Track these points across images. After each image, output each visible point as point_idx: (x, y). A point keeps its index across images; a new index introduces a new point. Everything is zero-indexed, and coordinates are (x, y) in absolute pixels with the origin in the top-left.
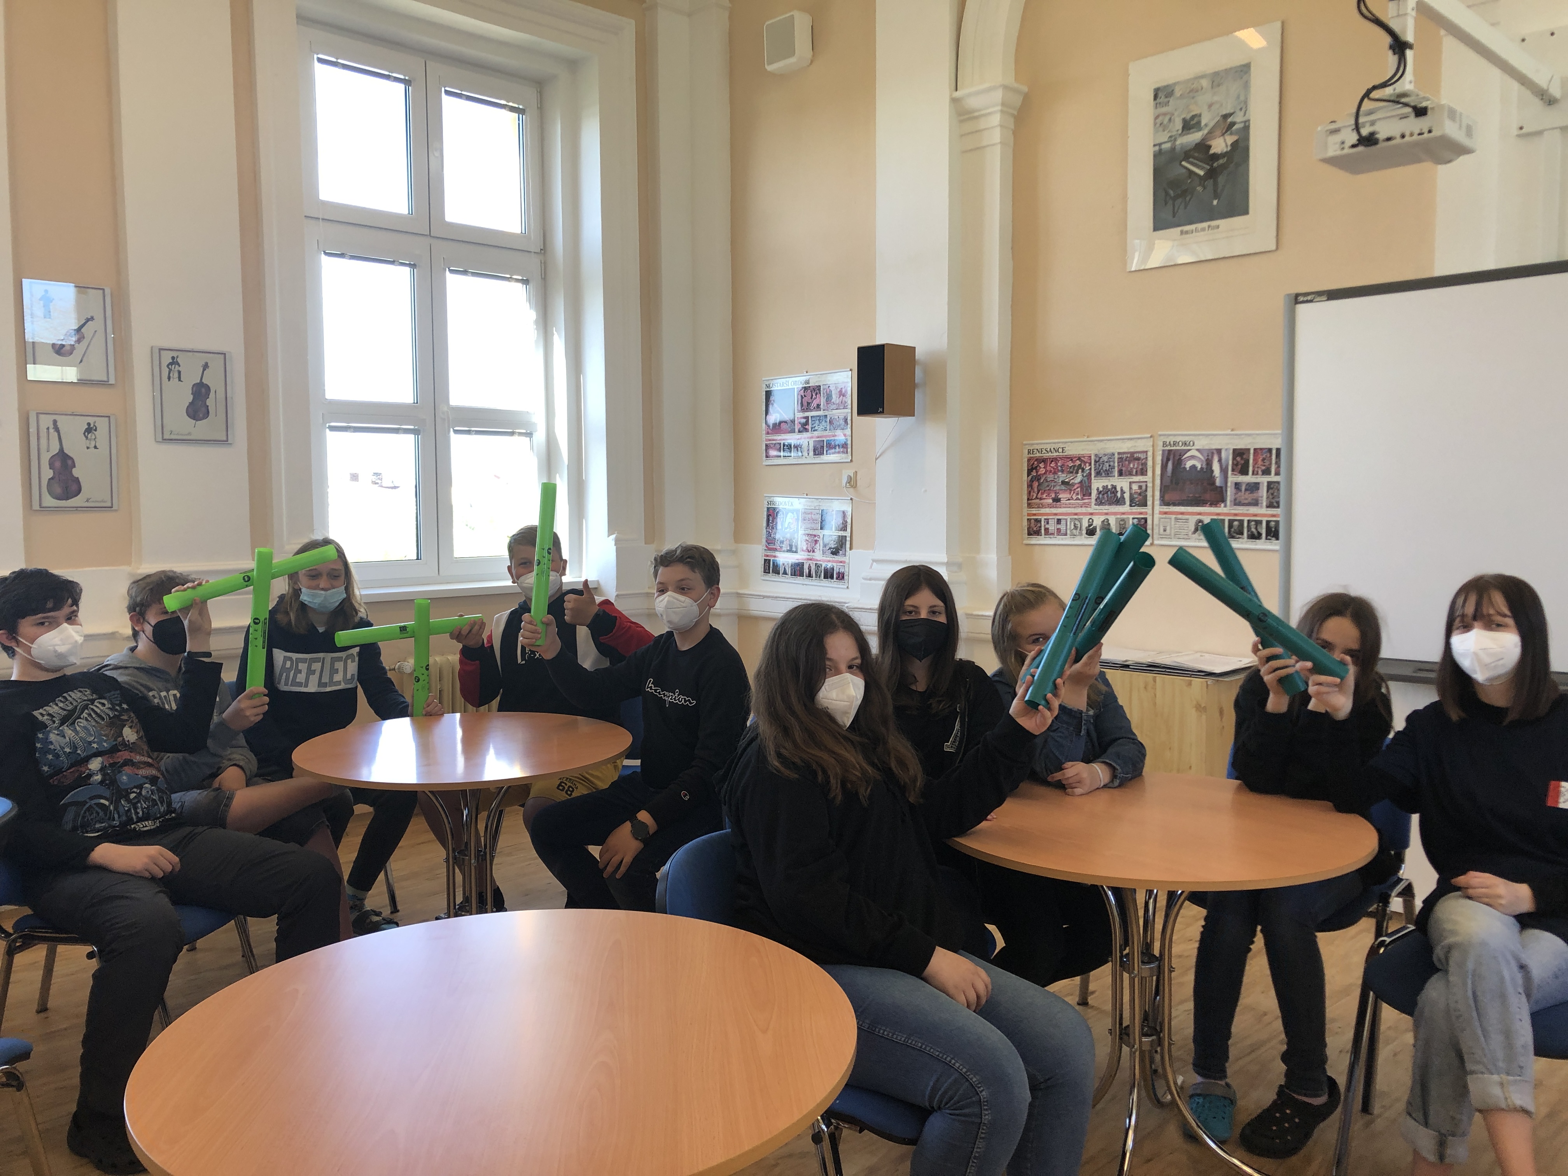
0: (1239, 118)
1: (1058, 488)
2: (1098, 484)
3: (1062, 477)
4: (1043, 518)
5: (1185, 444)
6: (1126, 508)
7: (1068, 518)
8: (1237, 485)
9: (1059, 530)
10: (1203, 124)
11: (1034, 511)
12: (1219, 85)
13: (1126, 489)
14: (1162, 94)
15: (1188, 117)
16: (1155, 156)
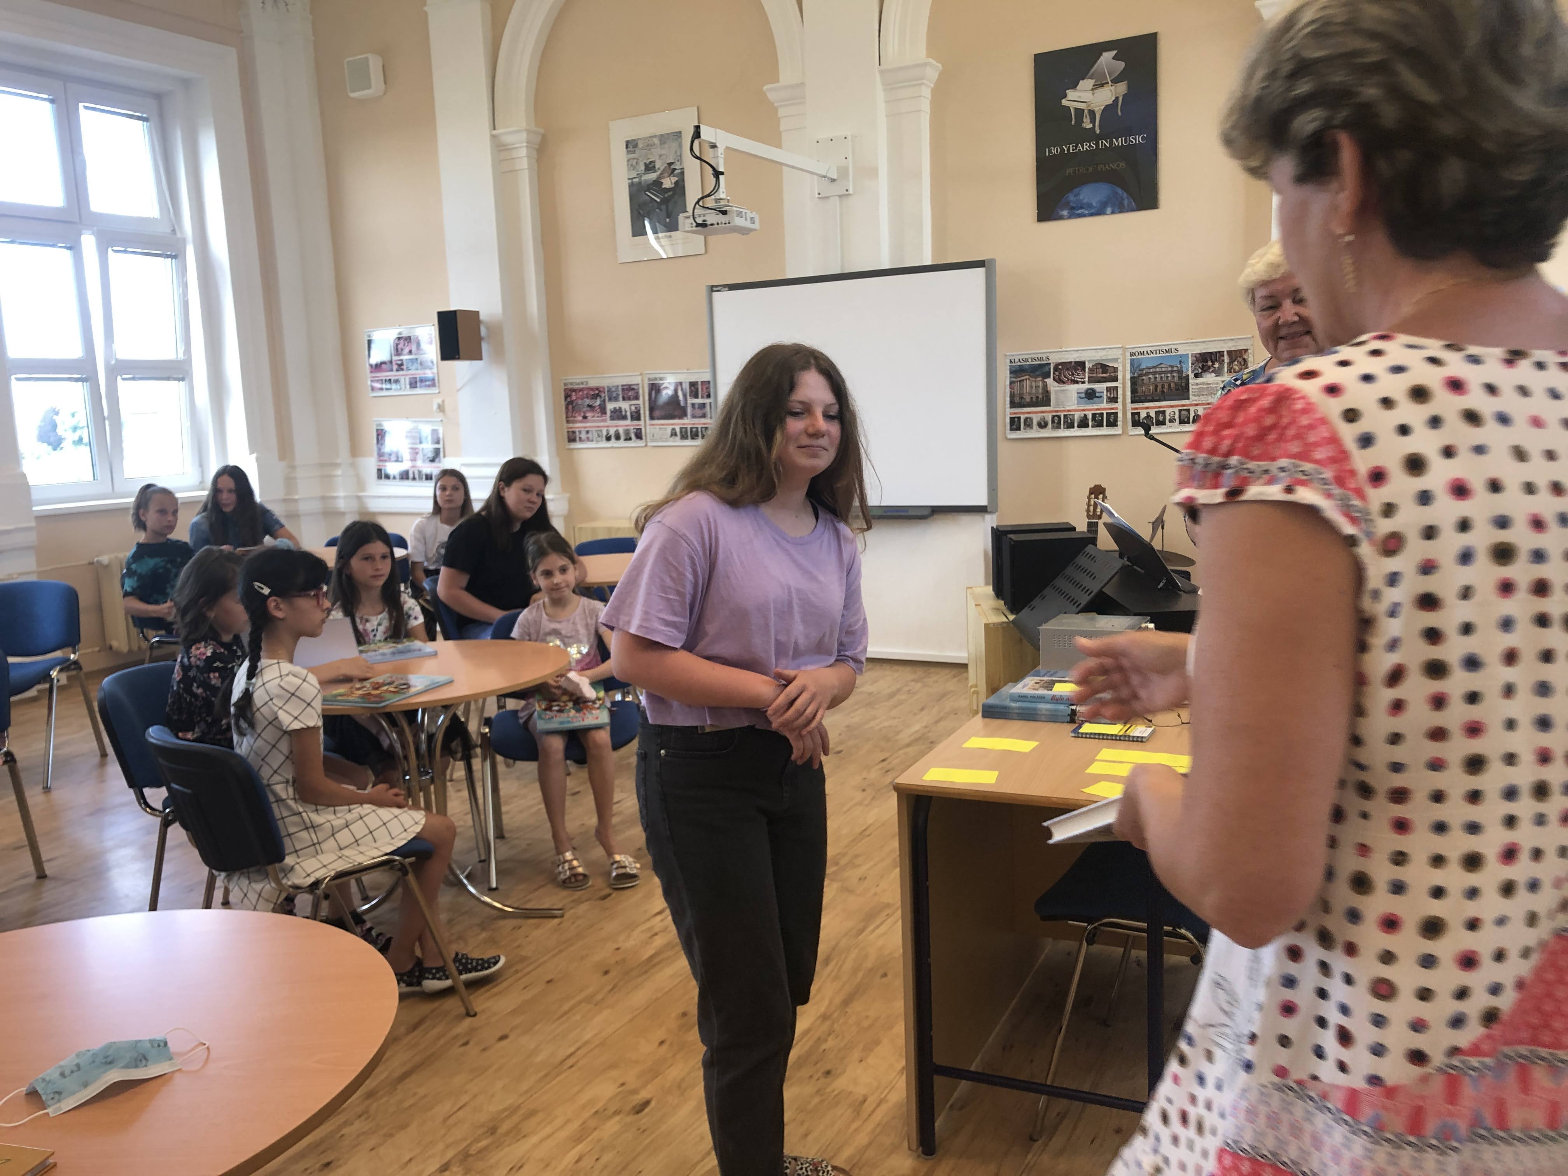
0: (677, 166)
1: (585, 409)
2: (610, 406)
3: (588, 401)
4: (577, 430)
5: (661, 379)
6: (628, 422)
7: (594, 429)
8: (693, 405)
9: (588, 438)
10: (657, 167)
11: (571, 425)
12: (664, 143)
13: (628, 409)
14: (631, 145)
15: (647, 162)
16: (630, 186)
